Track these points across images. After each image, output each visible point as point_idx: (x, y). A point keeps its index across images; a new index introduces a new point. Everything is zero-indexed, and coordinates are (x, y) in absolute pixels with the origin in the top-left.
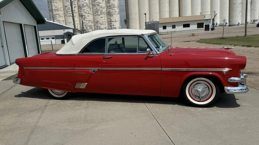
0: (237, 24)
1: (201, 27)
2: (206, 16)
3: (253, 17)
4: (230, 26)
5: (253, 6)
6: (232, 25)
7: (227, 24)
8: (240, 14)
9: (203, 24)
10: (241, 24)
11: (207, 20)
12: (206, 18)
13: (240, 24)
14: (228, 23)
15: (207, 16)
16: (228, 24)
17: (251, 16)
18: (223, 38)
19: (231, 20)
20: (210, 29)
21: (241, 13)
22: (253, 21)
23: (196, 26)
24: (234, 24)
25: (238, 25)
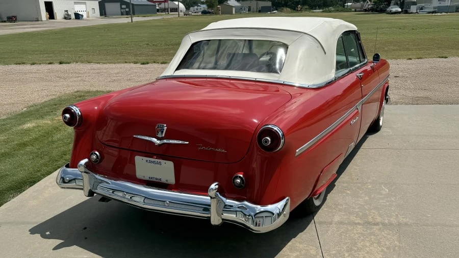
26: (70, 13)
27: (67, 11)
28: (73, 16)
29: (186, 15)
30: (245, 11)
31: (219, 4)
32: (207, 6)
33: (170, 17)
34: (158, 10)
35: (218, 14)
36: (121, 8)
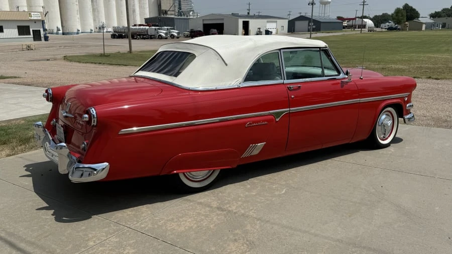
0: (76, 31)
1: (27, 35)
2: (32, 13)
3: (97, 22)
4: (63, 34)
5: (95, 3)
6: (68, 34)
7: (59, 30)
8: (78, 16)
9: (28, 27)
10: (82, 33)
11: (35, 21)
12: (32, 18)
13: (80, 31)
14: (61, 29)
15: (35, 13)
16: (61, 32)
17: (94, 20)
18: (103, 55)
19: (64, 25)
20: (43, 39)
21: (80, 14)
22: (98, 28)
23: (16, 31)
24: (70, 31)
25: (78, 33)
26: (261, 30)
27: (260, 28)
28: (264, 32)
29: (371, 31)
30: (437, 28)
31: (407, 21)
32: (394, 22)
33: (354, 32)
34: (344, 27)
35: (406, 30)
36: (309, 25)
